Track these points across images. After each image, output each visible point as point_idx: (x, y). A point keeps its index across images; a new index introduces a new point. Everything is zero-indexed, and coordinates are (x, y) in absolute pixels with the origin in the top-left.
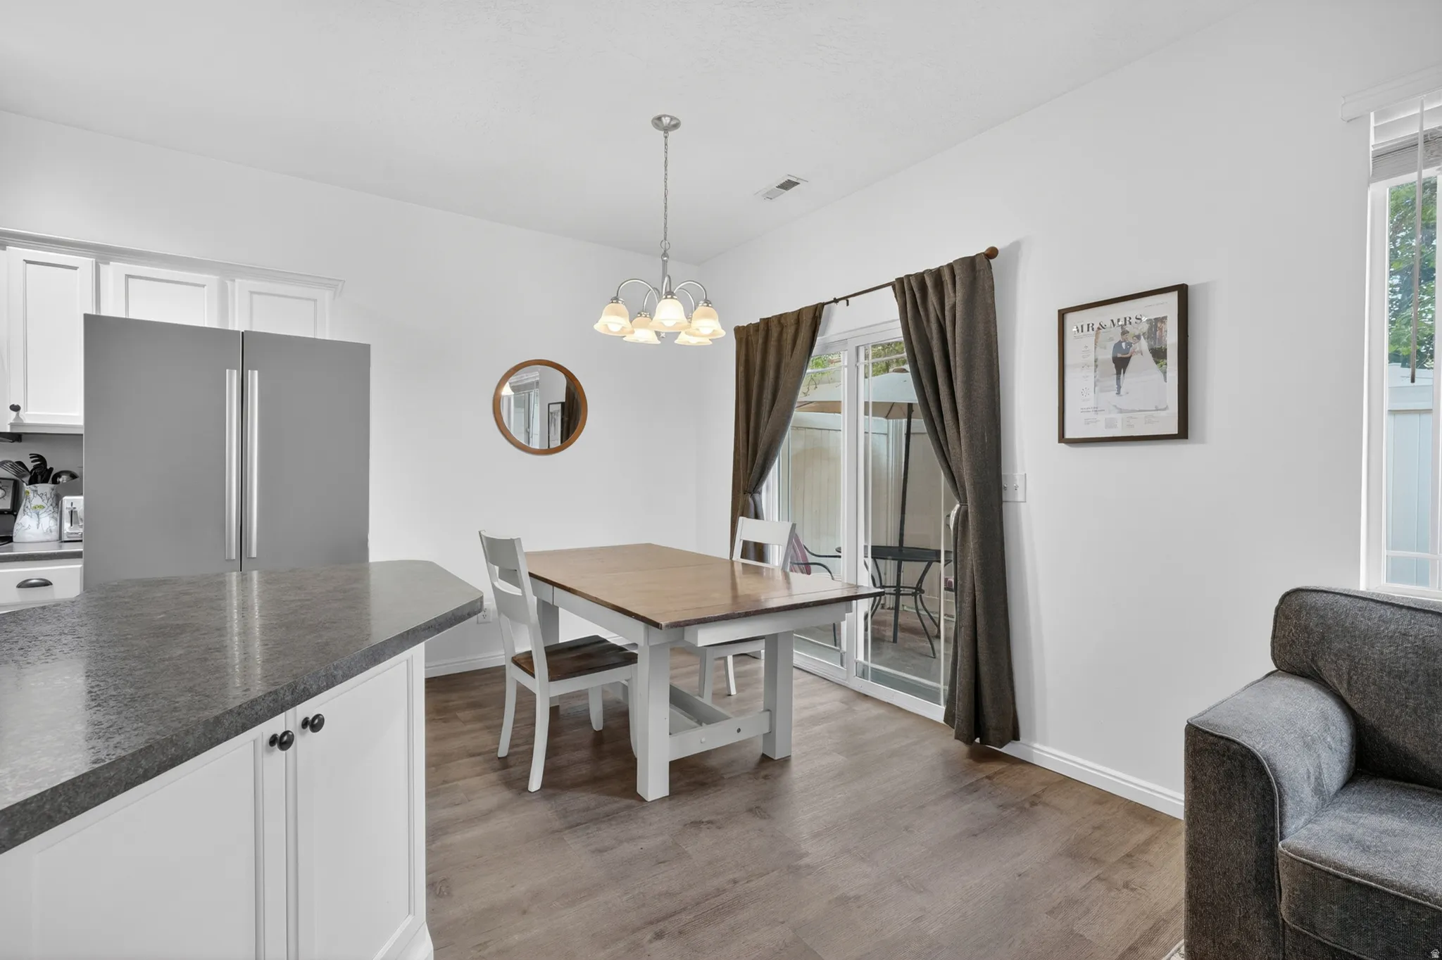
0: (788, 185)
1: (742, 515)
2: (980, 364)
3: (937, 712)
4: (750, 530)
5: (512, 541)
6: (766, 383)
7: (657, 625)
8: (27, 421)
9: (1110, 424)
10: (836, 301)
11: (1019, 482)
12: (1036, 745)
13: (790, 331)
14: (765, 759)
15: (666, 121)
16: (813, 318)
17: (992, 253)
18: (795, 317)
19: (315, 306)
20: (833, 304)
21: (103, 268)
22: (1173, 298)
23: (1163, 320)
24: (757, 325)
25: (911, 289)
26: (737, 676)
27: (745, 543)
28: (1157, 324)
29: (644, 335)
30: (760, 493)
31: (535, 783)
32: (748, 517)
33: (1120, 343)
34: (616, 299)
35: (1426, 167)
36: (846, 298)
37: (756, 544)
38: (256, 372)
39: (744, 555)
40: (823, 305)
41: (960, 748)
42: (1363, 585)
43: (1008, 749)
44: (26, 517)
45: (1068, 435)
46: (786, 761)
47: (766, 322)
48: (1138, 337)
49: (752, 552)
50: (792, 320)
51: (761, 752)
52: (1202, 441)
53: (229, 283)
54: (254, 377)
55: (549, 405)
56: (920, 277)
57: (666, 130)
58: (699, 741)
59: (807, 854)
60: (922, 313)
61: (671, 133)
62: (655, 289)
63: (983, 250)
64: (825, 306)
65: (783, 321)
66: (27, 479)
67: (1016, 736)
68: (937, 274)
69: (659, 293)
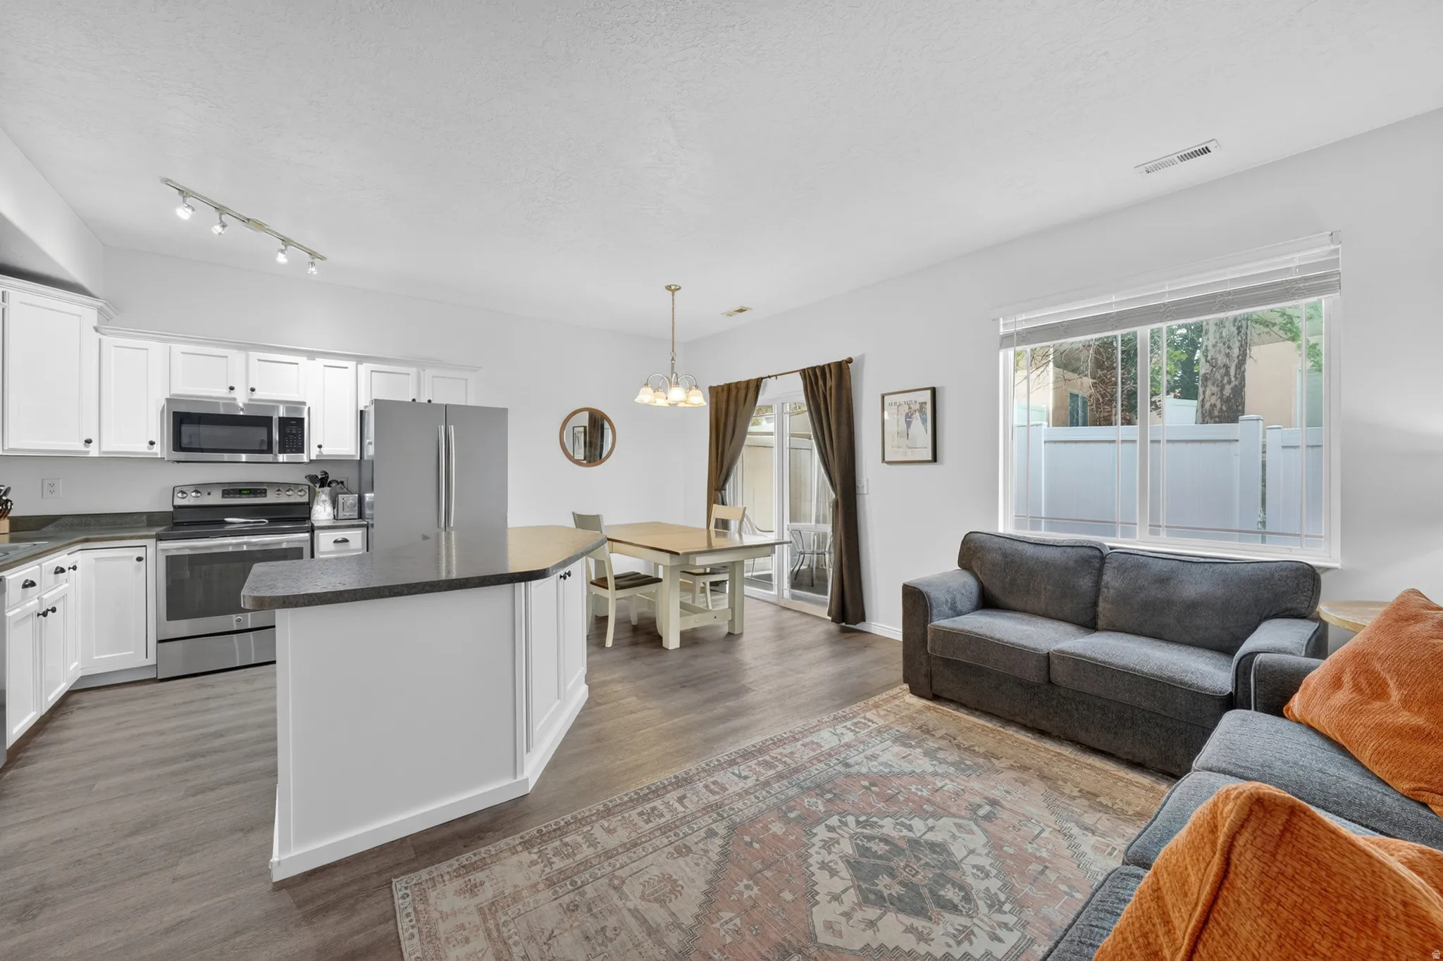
0: (741, 311)
1: (714, 503)
2: (844, 419)
3: (823, 612)
4: (719, 512)
5: (598, 516)
6: (729, 422)
7: (677, 554)
8: (324, 453)
9: (905, 454)
10: (769, 377)
11: (865, 483)
12: (873, 623)
13: (742, 393)
14: (730, 634)
15: (673, 287)
16: (755, 386)
17: (850, 361)
18: (746, 383)
19: (466, 383)
20: (768, 379)
21: (359, 366)
22: (929, 392)
23: (925, 403)
24: (722, 387)
25: (809, 374)
26: (712, 601)
27: (717, 520)
28: (923, 404)
29: (661, 402)
30: (725, 490)
31: (609, 643)
32: (718, 504)
33: (908, 413)
34: (646, 385)
35: (1018, 345)
36: (776, 376)
37: (723, 520)
38: (452, 426)
39: (716, 527)
40: (762, 378)
41: (833, 627)
42: (1001, 530)
43: (859, 626)
44: (318, 506)
45: (886, 460)
46: (741, 634)
47: (729, 386)
48: (915, 411)
49: (720, 524)
50: (744, 386)
51: (727, 631)
52: (942, 464)
53: (422, 372)
54: (452, 428)
55: (574, 427)
56: (814, 369)
57: (673, 291)
58: (693, 622)
59: (749, 664)
60: (815, 388)
61: (676, 293)
62: (667, 378)
63: (845, 358)
64: (764, 380)
65: (738, 385)
66: (318, 485)
67: (863, 619)
68: (822, 368)
69: (670, 383)
